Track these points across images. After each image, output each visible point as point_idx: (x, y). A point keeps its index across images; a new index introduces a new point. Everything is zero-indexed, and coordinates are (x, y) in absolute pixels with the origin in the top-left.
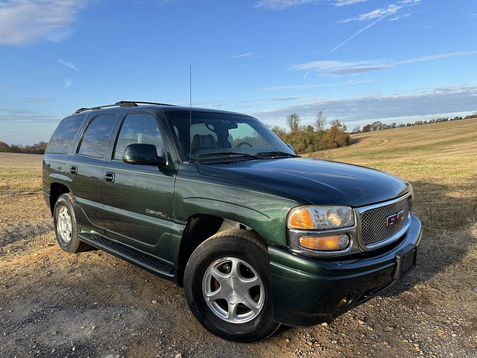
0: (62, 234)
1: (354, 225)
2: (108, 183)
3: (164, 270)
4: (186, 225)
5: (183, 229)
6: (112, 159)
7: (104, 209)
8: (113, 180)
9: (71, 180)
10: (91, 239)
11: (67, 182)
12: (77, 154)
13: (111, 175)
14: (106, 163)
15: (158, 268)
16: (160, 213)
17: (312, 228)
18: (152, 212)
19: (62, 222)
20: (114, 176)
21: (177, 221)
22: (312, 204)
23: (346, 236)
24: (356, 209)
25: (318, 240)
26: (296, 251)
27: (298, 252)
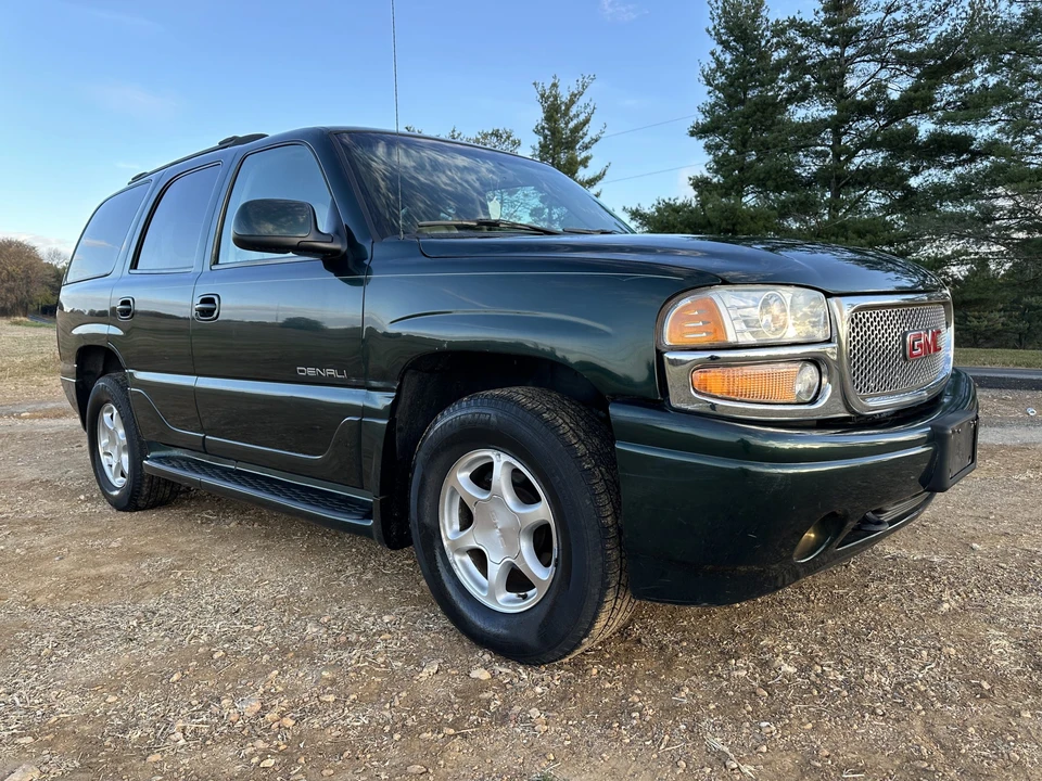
1: (830, 340)
2: (205, 321)
4: (399, 391)
5: (389, 402)
6: (213, 264)
7: (198, 385)
8: (216, 312)
9: (120, 332)
10: (173, 466)
11: (110, 337)
12: (132, 272)
13: (211, 301)
14: (198, 278)
15: (331, 510)
16: (332, 372)
18: (311, 371)
20: (217, 302)
21: (374, 383)
22: (725, 282)
24: (833, 300)
25: (739, 374)
26: (684, 406)
27: (690, 408)
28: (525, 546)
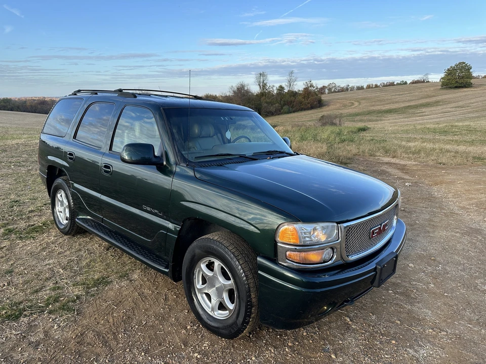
0: (58, 213)
1: (338, 240)
2: (106, 174)
3: (160, 264)
4: (182, 226)
5: (178, 229)
6: (110, 150)
7: (101, 198)
8: (110, 173)
9: (68, 165)
10: (89, 225)
11: (64, 166)
12: (74, 140)
13: (109, 167)
14: (104, 154)
15: (154, 261)
16: (156, 211)
17: (299, 244)
18: (149, 209)
19: (59, 203)
20: (111, 169)
21: (172, 221)
22: (300, 221)
23: (329, 249)
24: (341, 225)
25: (303, 254)
26: (283, 263)
27: (285, 264)
28: (225, 296)
